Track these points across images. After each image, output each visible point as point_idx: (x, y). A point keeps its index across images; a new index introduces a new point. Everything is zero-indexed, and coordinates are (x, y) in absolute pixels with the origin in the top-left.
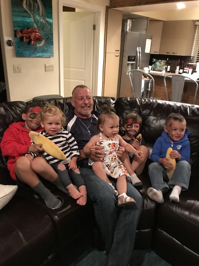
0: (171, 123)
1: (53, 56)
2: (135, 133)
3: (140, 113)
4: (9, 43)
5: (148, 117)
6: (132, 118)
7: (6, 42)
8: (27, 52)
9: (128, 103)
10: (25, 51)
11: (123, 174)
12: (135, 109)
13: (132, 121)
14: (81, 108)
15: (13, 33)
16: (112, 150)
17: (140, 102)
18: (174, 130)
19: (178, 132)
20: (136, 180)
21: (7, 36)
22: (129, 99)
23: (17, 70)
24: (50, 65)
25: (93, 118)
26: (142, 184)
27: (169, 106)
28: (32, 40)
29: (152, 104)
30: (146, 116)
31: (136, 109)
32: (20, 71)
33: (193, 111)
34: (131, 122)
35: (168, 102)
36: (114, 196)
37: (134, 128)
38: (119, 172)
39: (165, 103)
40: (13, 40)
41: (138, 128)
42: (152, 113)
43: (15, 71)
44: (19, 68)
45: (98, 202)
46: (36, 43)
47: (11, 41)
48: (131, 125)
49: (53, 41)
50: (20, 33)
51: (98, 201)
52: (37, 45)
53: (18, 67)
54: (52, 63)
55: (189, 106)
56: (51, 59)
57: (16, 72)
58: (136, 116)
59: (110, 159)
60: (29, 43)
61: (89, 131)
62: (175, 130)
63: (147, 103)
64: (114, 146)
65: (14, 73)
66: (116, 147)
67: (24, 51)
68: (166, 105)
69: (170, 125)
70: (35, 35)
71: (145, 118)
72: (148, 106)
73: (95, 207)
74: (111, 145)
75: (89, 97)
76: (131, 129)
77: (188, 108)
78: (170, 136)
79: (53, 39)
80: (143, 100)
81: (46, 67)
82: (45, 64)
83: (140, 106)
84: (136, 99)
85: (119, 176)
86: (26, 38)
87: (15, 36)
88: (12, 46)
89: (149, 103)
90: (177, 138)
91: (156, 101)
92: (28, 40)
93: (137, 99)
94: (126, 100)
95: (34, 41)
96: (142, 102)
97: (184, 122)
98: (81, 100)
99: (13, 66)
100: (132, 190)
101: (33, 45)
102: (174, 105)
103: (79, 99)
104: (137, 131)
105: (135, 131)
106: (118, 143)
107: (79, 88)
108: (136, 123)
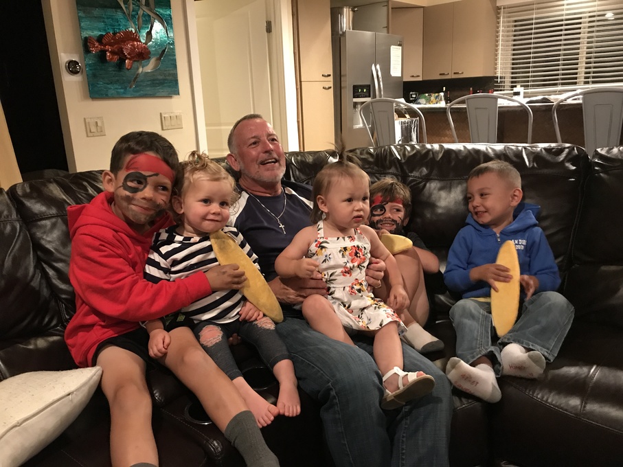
1: (177, 93)
2: (395, 226)
3: (404, 179)
4: (72, 67)
5: (425, 185)
6: (383, 189)
7: (66, 66)
8: (116, 88)
9: (371, 160)
10: (111, 83)
11: (390, 320)
12: (390, 171)
13: (381, 196)
14: (259, 167)
15: (81, 44)
16: (350, 265)
17: (401, 153)
20: (424, 338)
21: (65, 52)
23: (93, 129)
24: (172, 115)
25: (286, 194)
27: (477, 152)
28: (127, 58)
29: (431, 153)
30: (420, 182)
31: (393, 170)
32: (101, 133)
33: (536, 157)
34: (382, 199)
38: (380, 316)
39: (464, 147)
40: (80, 59)
41: (401, 214)
42: (435, 172)
43: (89, 133)
44: (99, 124)
45: (334, 397)
46: (136, 64)
47: (76, 63)
48: (382, 208)
49: (175, 60)
50: (97, 44)
51: (333, 393)
52: (138, 69)
53: (97, 123)
54: (177, 112)
55: (525, 148)
56: (175, 99)
57: (91, 134)
58: (392, 184)
59: (347, 289)
60: (120, 65)
61: (281, 226)
63: (418, 152)
64: (356, 254)
65: (88, 136)
67: (109, 84)
68: (466, 152)
70: (133, 45)
71: (417, 191)
72: (423, 158)
74: (348, 252)
75: (272, 137)
76: (381, 217)
77: (523, 150)
79: (175, 55)
80: (409, 148)
81: (163, 119)
82: (161, 114)
83: (403, 161)
84: (390, 148)
85: (381, 325)
86: (113, 53)
87: (87, 50)
88: (78, 75)
89: (424, 152)
91: (441, 147)
92: (116, 58)
93: (392, 147)
94: (365, 151)
95: (130, 59)
96: (407, 153)
98: (253, 146)
99: (85, 119)
101: (127, 69)
102: (487, 149)
103: (251, 145)
104: (399, 221)
105: (393, 220)
106: (368, 246)
107: (245, 121)
108: (393, 200)
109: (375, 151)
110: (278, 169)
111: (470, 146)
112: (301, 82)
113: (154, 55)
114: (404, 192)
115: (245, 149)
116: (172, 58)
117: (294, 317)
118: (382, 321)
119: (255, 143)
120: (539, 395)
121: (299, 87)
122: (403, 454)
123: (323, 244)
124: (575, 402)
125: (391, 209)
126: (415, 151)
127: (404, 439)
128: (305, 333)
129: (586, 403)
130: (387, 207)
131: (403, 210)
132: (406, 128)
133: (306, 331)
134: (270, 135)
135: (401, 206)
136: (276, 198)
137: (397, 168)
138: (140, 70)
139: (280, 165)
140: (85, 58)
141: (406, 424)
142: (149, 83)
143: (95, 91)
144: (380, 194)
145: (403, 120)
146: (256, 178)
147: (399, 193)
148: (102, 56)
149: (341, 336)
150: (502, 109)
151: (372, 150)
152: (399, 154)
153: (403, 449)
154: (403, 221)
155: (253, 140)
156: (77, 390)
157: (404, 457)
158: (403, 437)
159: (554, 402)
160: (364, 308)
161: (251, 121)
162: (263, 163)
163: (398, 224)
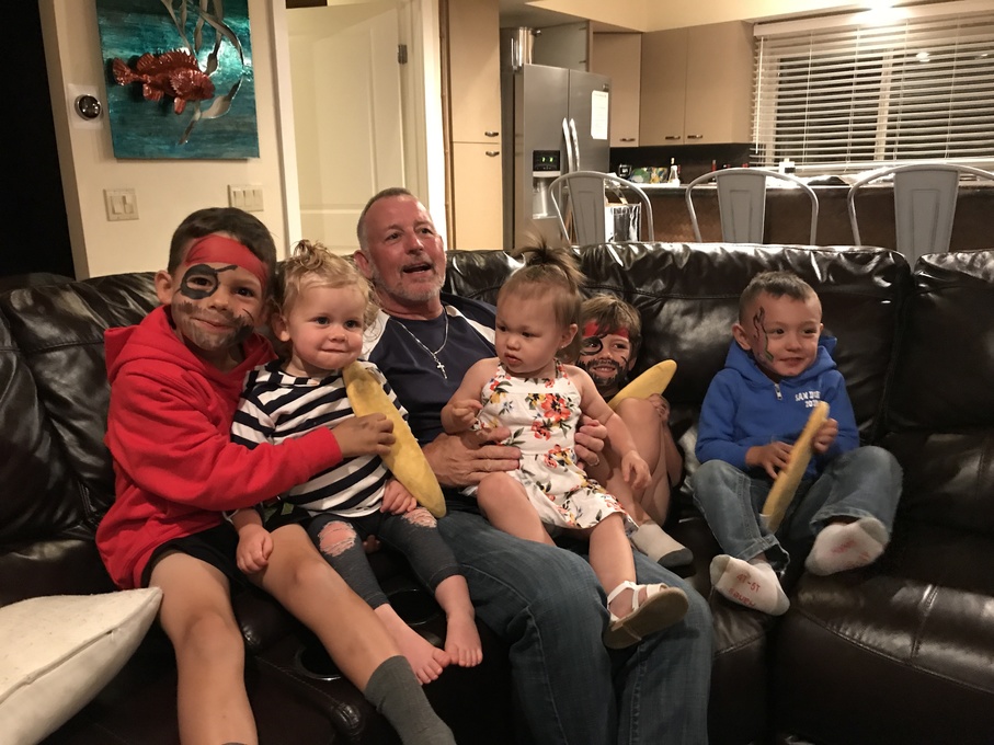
0: (762, 311)
2: (616, 372)
3: (628, 295)
4: (87, 107)
5: (661, 306)
6: (599, 313)
7: (76, 105)
10: (150, 134)
11: (612, 510)
12: (607, 284)
13: (596, 324)
14: (402, 276)
15: (101, 70)
17: (624, 256)
18: (776, 335)
19: (791, 339)
20: (663, 544)
21: (75, 82)
23: (119, 208)
24: (246, 189)
25: (449, 316)
27: (742, 256)
28: (177, 96)
29: (670, 257)
30: (653, 303)
31: (610, 282)
32: (131, 214)
33: (833, 266)
34: (596, 328)
37: (606, 353)
38: (594, 507)
39: (722, 249)
40: (99, 92)
41: (626, 353)
42: (677, 286)
43: (111, 214)
44: (128, 200)
45: (534, 630)
46: (190, 106)
47: (93, 100)
48: (597, 342)
49: (254, 102)
50: (128, 71)
51: (532, 623)
52: (194, 113)
53: (124, 198)
54: (255, 184)
55: (815, 252)
56: (252, 163)
57: (116, 217)
58: (614, 305)
59: (542, 458)
61: (440, 366)
62: (780, 332)
63: (651, 255)
65: (109, 219)
66: (562, 409)
69: (756, 317)
70: (187, 75)
71: (648, 315)
72: (657, 264)
74: (539, 402)
75: (423, 226)
76: (595, 357)
77: (812, 255)
78: (763, 357)
79: (253, 94)
80: (634, 249)
81: (232, 195)
82: (229, 187)
83: (626, 269)
84: (606, 249)
85: (598, 518)
86: (153, 86)
88: (98, 117)
90: (791, 366)
91: (686, 248)
92: (159, 94)
93: (609, 247)
95: (180, 97)
96: (632, 256)
97: (813, 301)
98: (393, 241)
99: (105, 192)
101: (177, 112)
102: (756, 253)
103: (388, 238)
104: (622, 363)
105: (613, 362)
106: (576, 398)
107: (382, 200)
108: (615, 330)
109: (582, 253)
110: (431, 279)
111: (731, 248)
112: (451, 143)
113: (220, 92)
114: (631, 318)
115: (380, 246)
116: (248, 97)
117: (464, 510)
118: (600, 512)
119: (395, 236)
120: (847, 632)
121: (448, 151)
122: (635, 719)
123: (502, 387)
124: (901, 642)
125: (611, 345)
126: (644, 255)
127: (638, 695)
128: (483, 533)
129: (920, 643)
130: (605, 341)
131: (628, 346)
132: (622, 219)
133: (485, 530)
134: (418, 223)
135: (627, 340)
136: (434, 323)
137: (617, 280)
138: (198, 115)
139: (435, 273)
140: (108, 92)
141: (642, 672)
142: (211, 136)
143: (123, 148)
144: (594, 321)
145: (617, 206)
146: (396, 293)
147: (624, 320)
148: (135, 91)
149: (540, 536)
150: (771, 193)
151: (578, 252)
152: (621, 258)
153: (635, 711)
154: (627, 364)
155: (393, 231)
156: (122, 625)
157: (637, 723)
158: (637, 692)
159: (870, 642)
160: (572, 492)
161: (392, 199)
162: (409, 270)
163: (620, 369)
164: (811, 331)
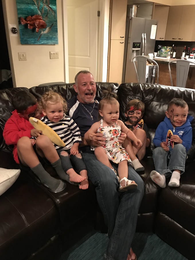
1: (57, 43)
2: (137, 120)
3: (143, 100)
4: (14, 31)
5: (151, 103)
6: (134, 105)
7: (11, 30)
8: (32, 40)
9: (131, 89)
11: (124, 159)
12: (138, 95)
15: (18, 20)
16: (113, 137)
18: (176, 116)
19: (180, 118)
20: (138, 165)
21: (11, 24)
22: (132, 85)
23: (22, 58)
25: (95, 103)
26: (144, 169)
29: (155, 89)
30: (150, 101)
31: (139, 95)
32: (25, 59)
34: (133, 108)
35: (171, 88)
36: (115, 180)
37: (135, 115)
38: (120, 157)
39: (169, 88)
40: (17, 27)
41: (140, 115)
42: (155, 98)
43: (20, 59)
45: (100, 186)
47: (15, 28)
48: (133, 112)
49: (57, 29)
50: (24, 21)
51: (99, 185)
52: (41, 32)
53: (23, 55)
54: (57, 51)
56: (56, 46)
58: (138, 103)
59: (112, 145)
60: (34, 30)
61: (92, 117)
62: (177, 116)
63: (150, 88)
64: (115, 132)
66: (117, 133)
67: (29, 38)
68: (169, 90)
70: (39, 22)
71: (147, 104)
72: (152, 91)
73: (97, 191)
74: (112, 132)
76: (132, 115)
77: (192, 92)
78: (172, 121)
80: (146, 86)
81: (51, 54)
82: (50, 52)
83: (143, 92)
84: (139, 85)
85: (120, 161)
86: (31, 25)
87: (20, 23)
88: (17, 33)
89: (153, 88)
91: (159, 86)
92: (32, 27)
94: (129, 85)
95: (38, 28)
96: (146, 88)
98: (84, 86)
99: (18, 53)
100: (134, 174)
102: (178, 90)
105: (137, 117)
106: (120, 129)
108: (138, 109)
112: (111, 40)
114: (142, 106)
116: (56, 27)
118: (121, 159)
119: (84, 85)
121: (110, 42)
122: (122, 206)
123: (102, 129)
124: (188, 197)
125: (136, 113)
129: (192, 198)
130: (135, 112)
131: (141, 113)
132: (151, 69)
134: (91, 82)
135: (141, 112)
137: (140, 94)
140: (19, 25)
143: (23, 42)
144: (133, 106)
145: (150, 65)
147: (140, 107)
148: (26, 26)
152: (142, 89)
153: (123, 204)
158: (124, 200)
160: (116, 153)
163: (138, 119)
164: (185, 116)
